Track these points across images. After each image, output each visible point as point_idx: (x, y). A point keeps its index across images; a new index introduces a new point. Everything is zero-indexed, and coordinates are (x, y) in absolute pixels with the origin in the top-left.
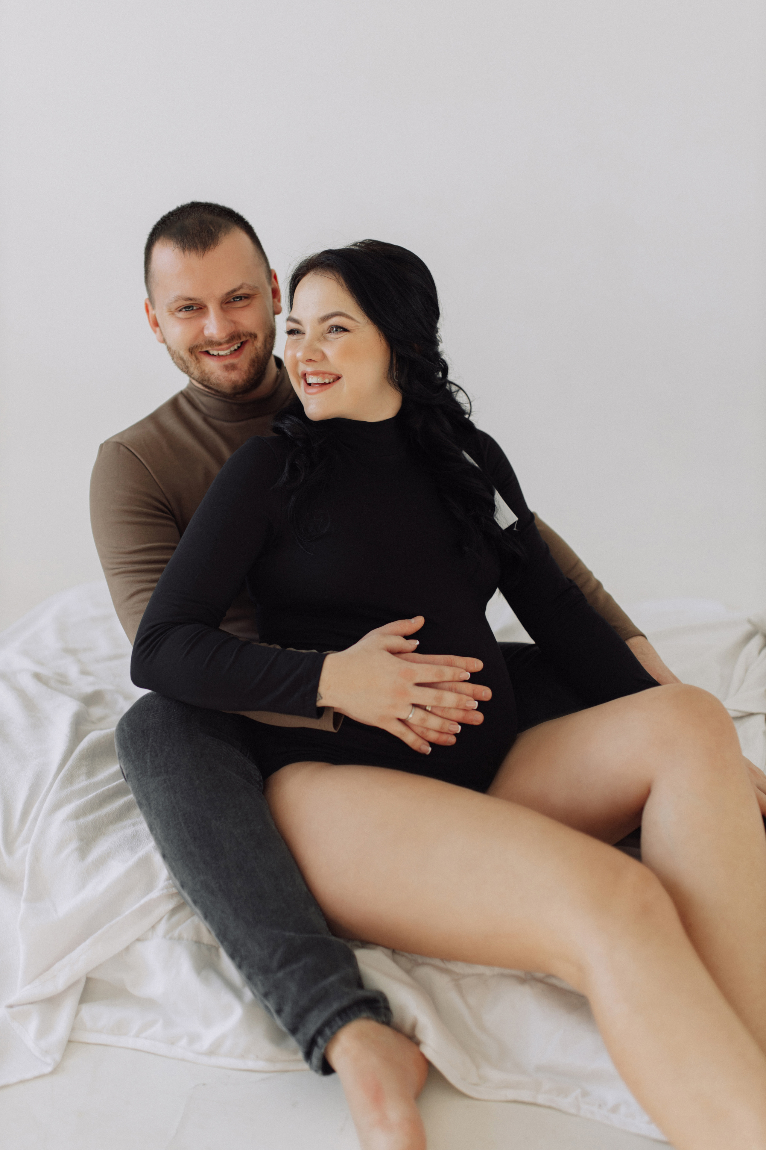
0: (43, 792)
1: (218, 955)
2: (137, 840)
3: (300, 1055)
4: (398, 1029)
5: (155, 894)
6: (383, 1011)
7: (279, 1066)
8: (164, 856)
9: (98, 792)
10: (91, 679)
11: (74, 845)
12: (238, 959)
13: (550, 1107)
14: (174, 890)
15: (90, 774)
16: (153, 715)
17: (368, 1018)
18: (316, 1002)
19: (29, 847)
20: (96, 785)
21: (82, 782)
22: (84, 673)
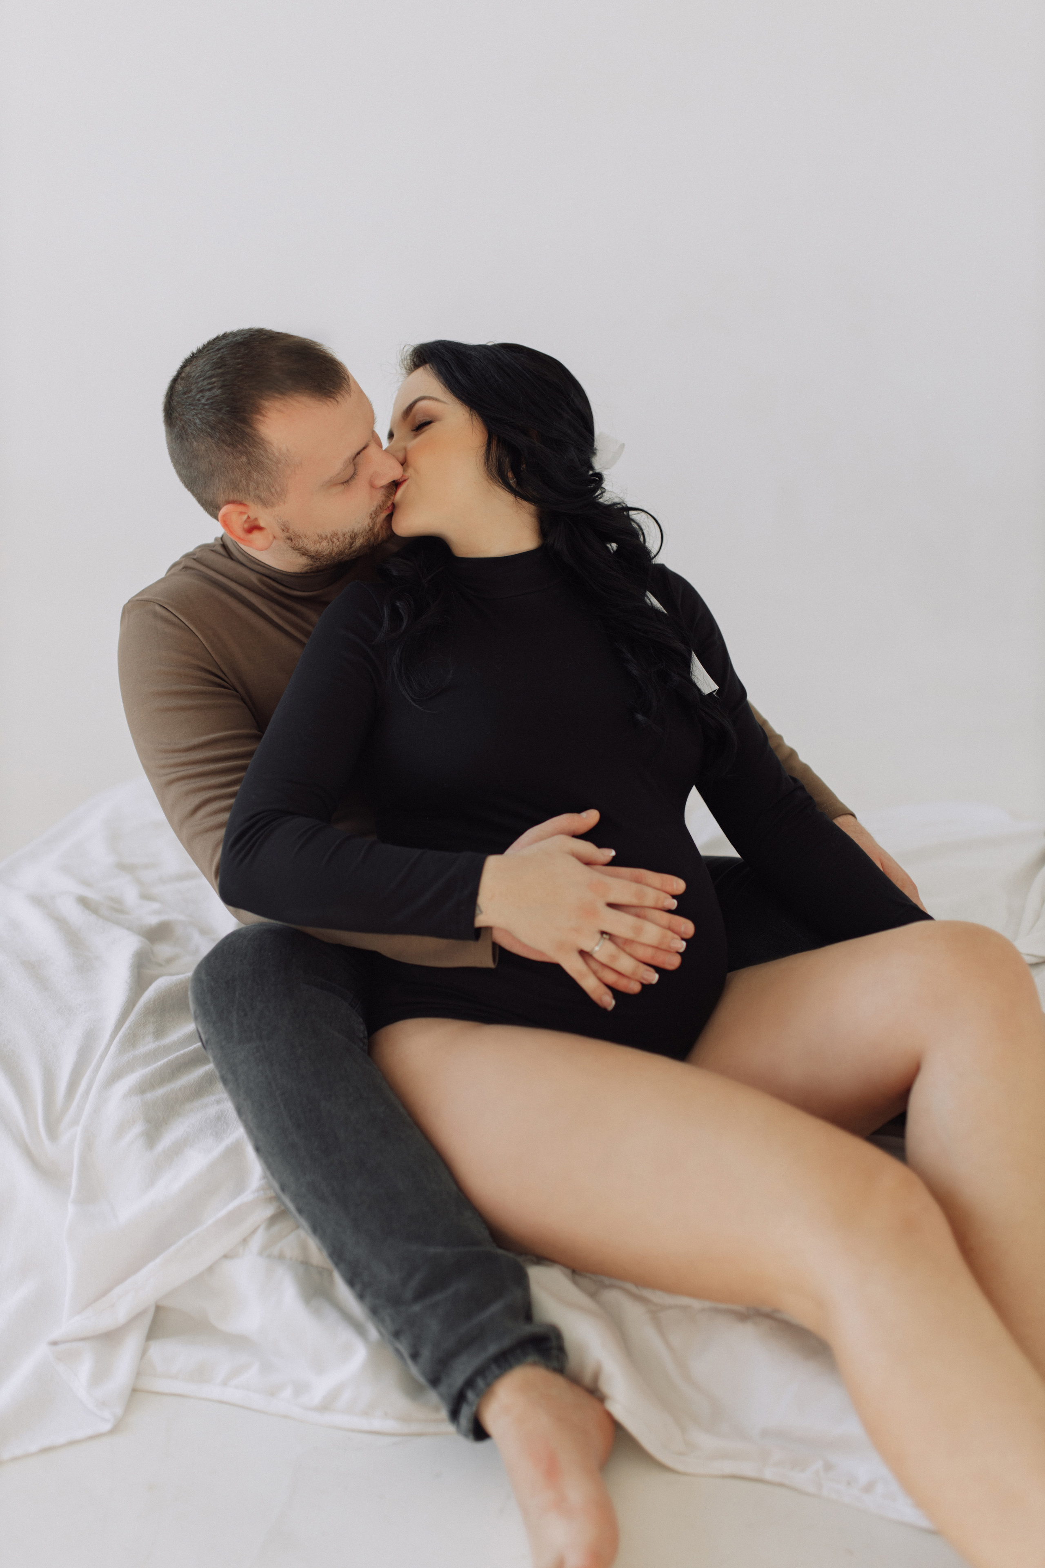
0: (96, 1058)
1: (332, 1281)
2: (222, 1122)
3: (444, 1413)
4: (575, 1380)
5: (248, 1196)
6: (555, 1352)
7: (415, 1428)
8: (258, 1149)
9: (169, 1058)
10: (156, 906)
11: (138, 1128)
12: (358, 1287)
13: (781, 1485)
14: (271, 1193)
15: (159, 1033)
16: (241, 961)
17: (535, 1364)
18: (466, 1344)
19: (79, 1129)
20: (167, 1049)
21: (148, 1045)
22: (146, 897)
